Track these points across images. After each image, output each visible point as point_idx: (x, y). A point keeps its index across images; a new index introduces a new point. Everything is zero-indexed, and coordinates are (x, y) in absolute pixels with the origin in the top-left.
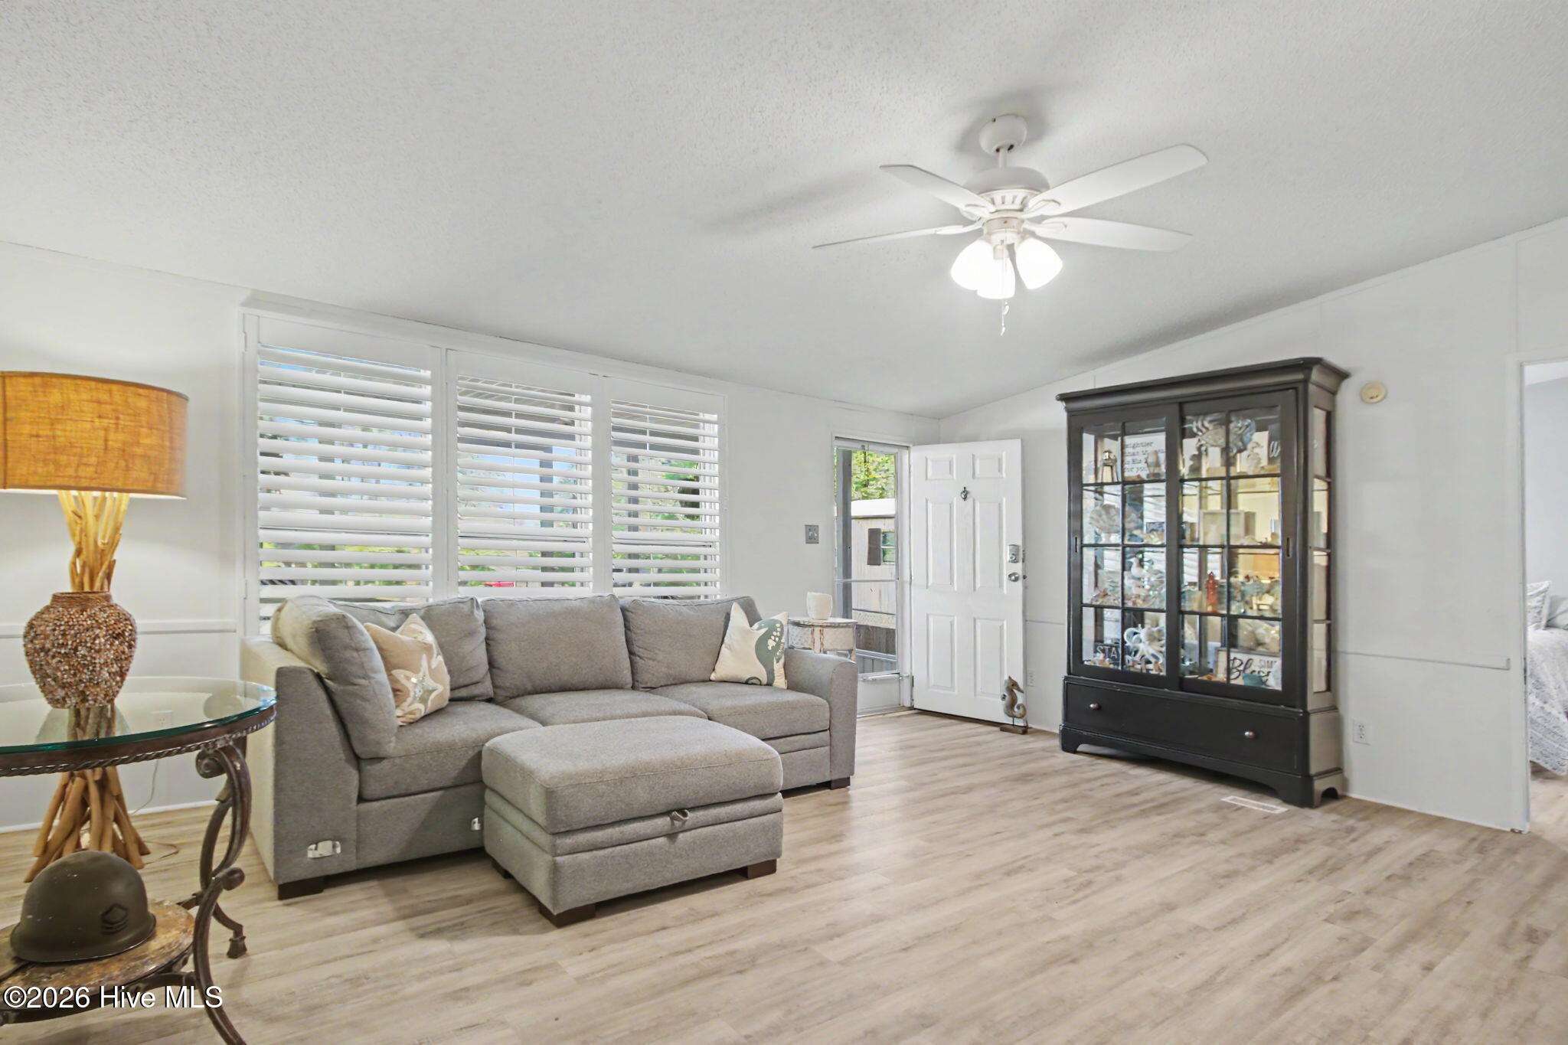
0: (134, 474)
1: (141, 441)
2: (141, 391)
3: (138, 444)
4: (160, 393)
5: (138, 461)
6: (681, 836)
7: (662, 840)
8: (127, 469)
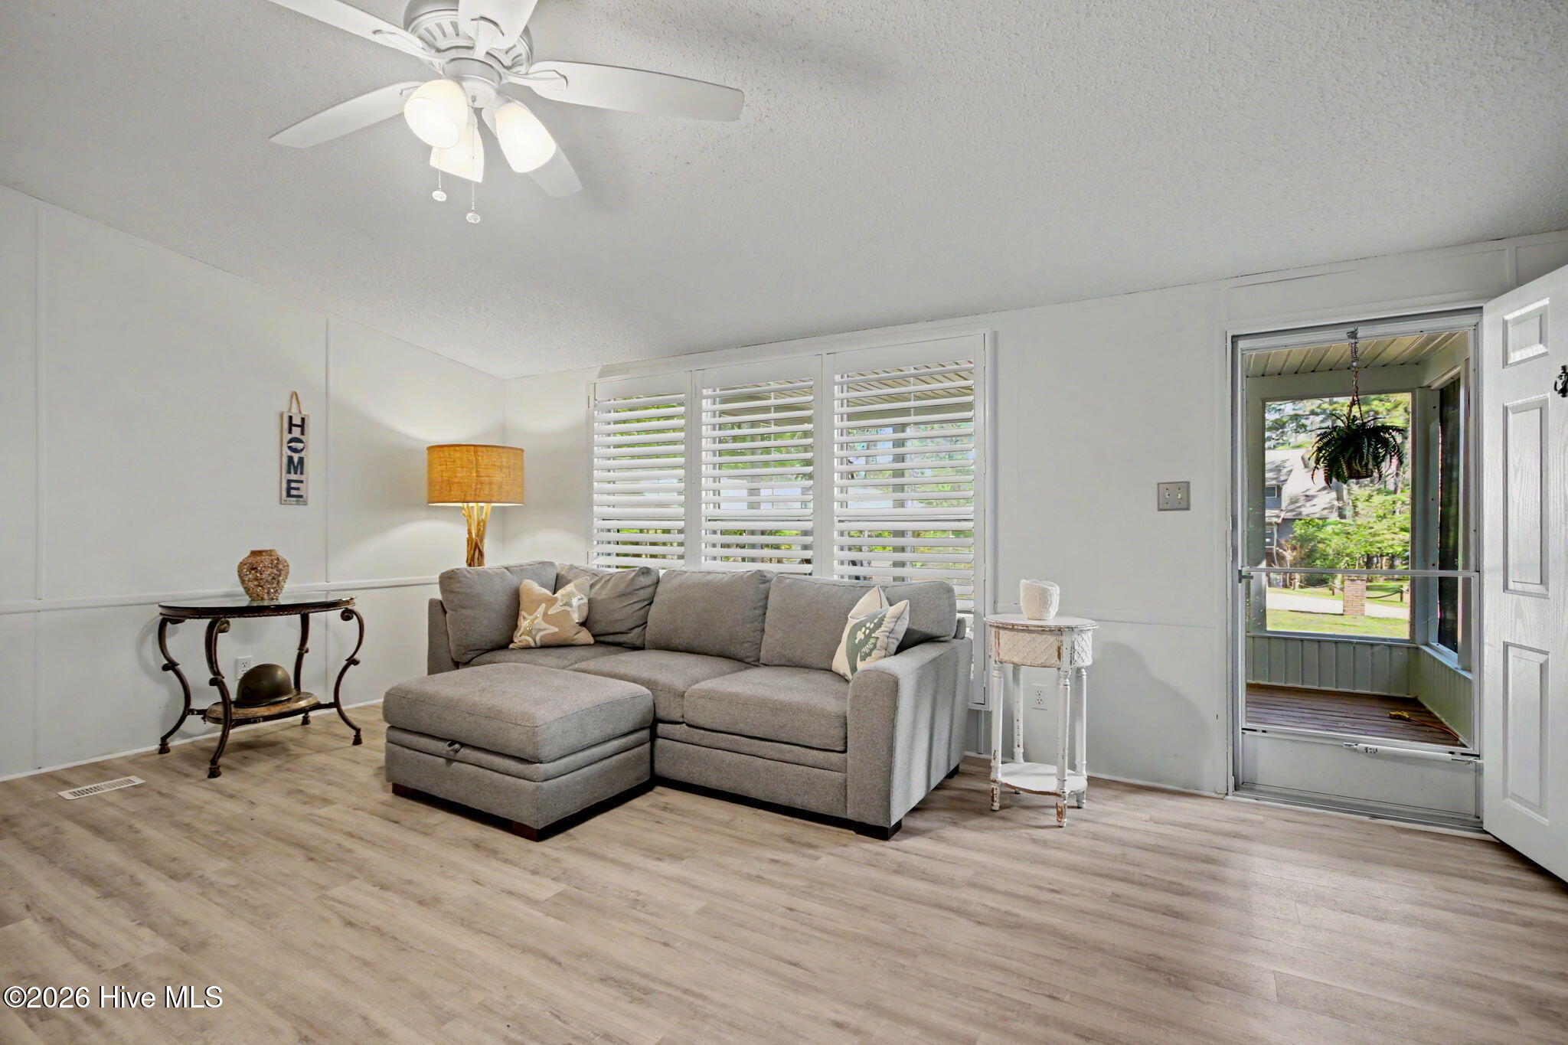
0: (453, 493)
1: (457, 475)
2: (457, 448)
3: (456, 476)
4: (469, 447)
5: (455, 485)
6: (455, 764)
7: (442, 761)
8: (450, 491)
